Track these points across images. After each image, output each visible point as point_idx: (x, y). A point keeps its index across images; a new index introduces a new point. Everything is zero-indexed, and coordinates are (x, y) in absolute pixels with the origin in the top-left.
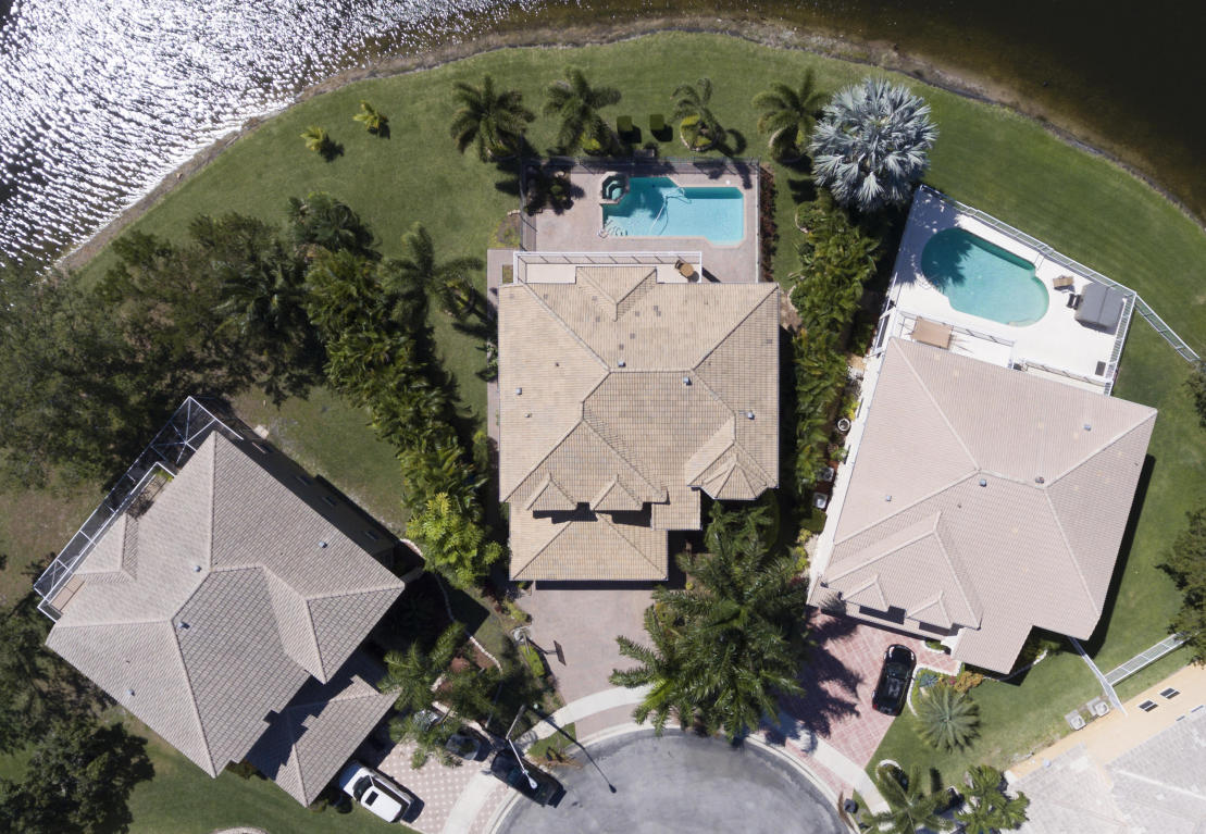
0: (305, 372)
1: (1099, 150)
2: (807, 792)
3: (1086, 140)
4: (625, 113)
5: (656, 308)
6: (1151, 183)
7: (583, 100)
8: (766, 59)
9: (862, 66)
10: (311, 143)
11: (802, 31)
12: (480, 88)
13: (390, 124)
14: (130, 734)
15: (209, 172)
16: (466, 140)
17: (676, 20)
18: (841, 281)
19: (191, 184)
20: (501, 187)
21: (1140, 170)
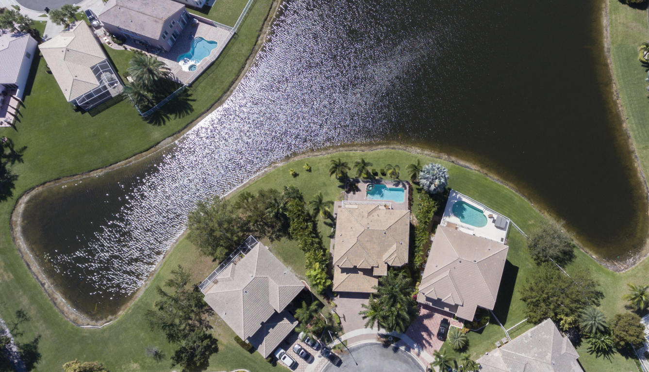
0: (281, 234)
1: (502, 182)
2: (417, 366)
3: (498, 180)
4: (374, 168)
5: (378, 215)
6: (516, 191)
7: (363, 165)
8: (412, 156)
9: (438, 159)
10: (291, 173)
11: (422, 150)
12: (338, 161)
13: (312, 169)
14: (213, 338)
15: (262, 179)
16: (333, 173)
17: (389, 146)
18: (428, 212)
19: (256, 182)
20: (340, 187)
21: (513, 188)
